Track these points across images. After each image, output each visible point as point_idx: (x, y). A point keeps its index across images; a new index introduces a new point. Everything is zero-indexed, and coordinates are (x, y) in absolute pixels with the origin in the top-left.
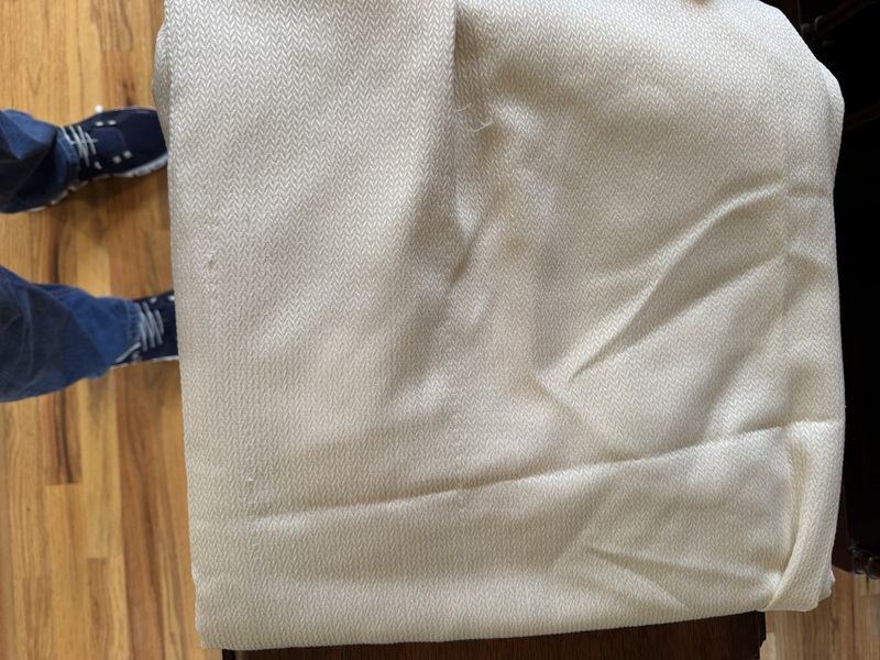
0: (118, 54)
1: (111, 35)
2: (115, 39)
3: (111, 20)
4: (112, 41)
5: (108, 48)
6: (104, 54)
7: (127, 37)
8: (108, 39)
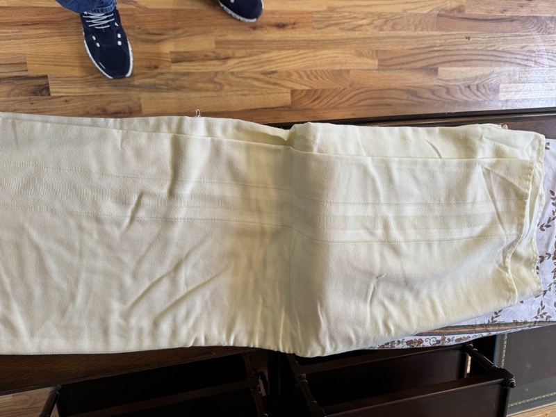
0: (311, 20)
1: (321, 18)
2: (318, 19)
3: (328, 18)
4: (318, 18)
5: (314, 16)
6: (311, 13)
7: (320, 26)
8: (319, 16)
